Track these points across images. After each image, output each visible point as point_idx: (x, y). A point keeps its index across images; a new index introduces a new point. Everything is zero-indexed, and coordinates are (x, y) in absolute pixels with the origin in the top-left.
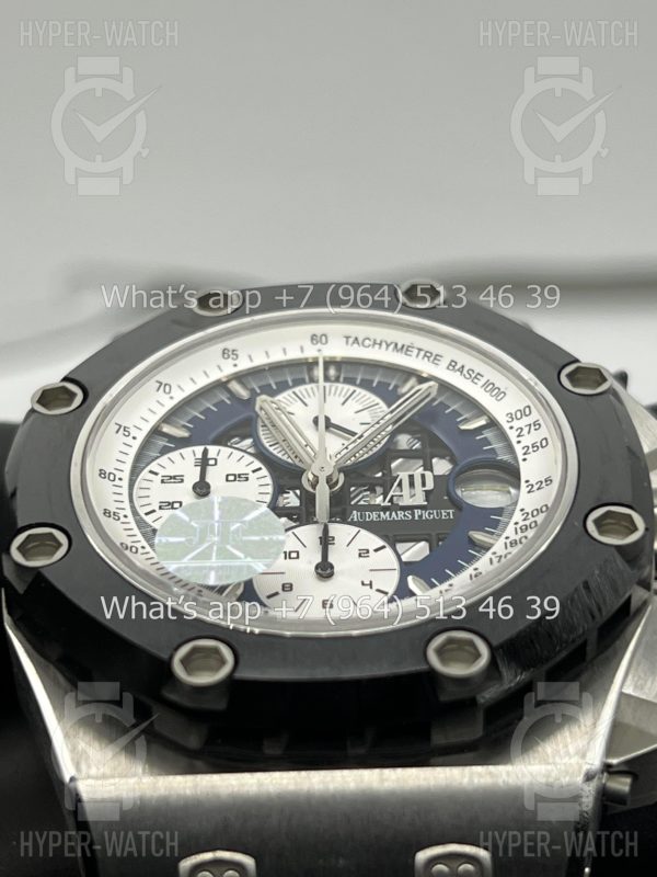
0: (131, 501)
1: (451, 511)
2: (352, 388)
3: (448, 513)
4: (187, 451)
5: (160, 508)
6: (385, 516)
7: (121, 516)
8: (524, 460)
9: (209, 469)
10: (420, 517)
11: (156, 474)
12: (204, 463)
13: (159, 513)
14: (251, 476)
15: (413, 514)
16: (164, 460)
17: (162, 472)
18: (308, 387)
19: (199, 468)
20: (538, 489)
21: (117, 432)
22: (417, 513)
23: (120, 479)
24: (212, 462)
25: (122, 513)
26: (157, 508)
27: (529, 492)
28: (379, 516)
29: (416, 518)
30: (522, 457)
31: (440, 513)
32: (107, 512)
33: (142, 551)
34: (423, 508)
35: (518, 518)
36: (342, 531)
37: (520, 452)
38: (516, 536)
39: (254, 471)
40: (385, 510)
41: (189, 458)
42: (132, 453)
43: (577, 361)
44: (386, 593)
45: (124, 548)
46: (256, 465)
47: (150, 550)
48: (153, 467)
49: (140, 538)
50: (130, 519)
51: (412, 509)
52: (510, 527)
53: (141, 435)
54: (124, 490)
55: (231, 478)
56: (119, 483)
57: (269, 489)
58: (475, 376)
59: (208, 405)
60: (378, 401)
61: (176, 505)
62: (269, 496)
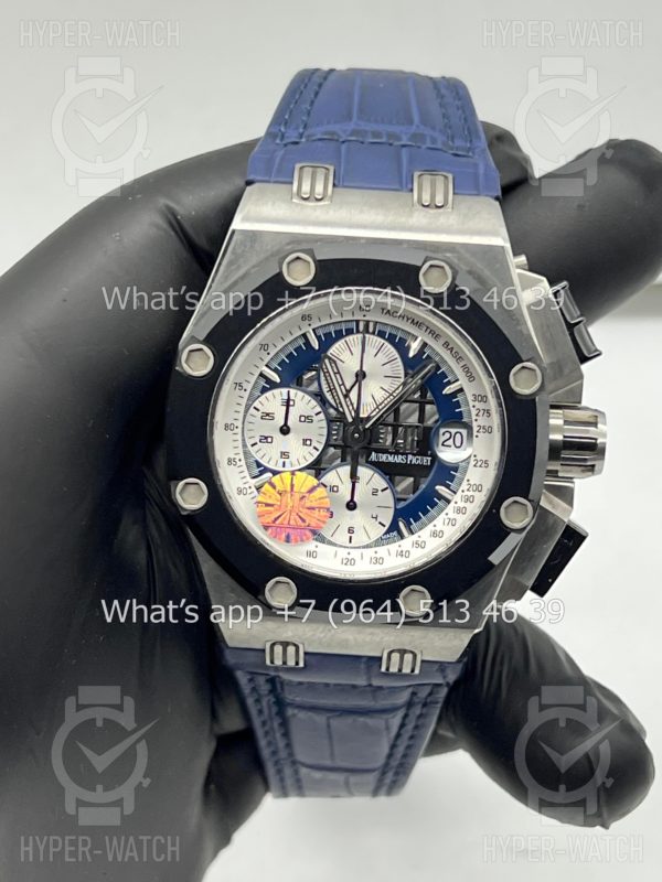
0: (243, 435)
1: (429, 459)
2: (383, 341)
3: (427, 460)
4: (276, 391)
5: (260, 442)
6: (391, 458)
7: (237, 460)
8: (476, 436)
9: (291, 408)
10: (411, 461)
11: (258, 410)
12: (288, 403)
13: (260, 445)
14: (315, 418)
15: (407, 459)
16: (262, 398)
17: (262, 409)
18: (355, 336)
19: (285, 408)
20: (480, 466)
21: (235, 389)
22: (410, 457)
23: (237, 427)
24: (291, 403)
25: (237, 457)
26: (258, 442)
27: (474, 466)
28: (387, 458)
29: (409, 463)
30: (475, 434)
31: (422, 460)
32: (230, 461)
33: (249, 491)
34: (414, 455)
35: (464, 486)
36: (364, 472)
37: (475, 429)
38: (461, 504)
39: (317, 414)
40: (391, 453)
41: (279, 398)
42: (244, 402)
43: (523, 361)
44: (384, 526)
45: (240, 491)
46: (319, 409)
47: (254, 489)
48: (256, 404)
49: (248, 478)
50: (243, 462)
51: (407, 454)
52: (459, 493)
53: (249, 387)
54: (239, 437)
55: (303, 419)
56: (236, 431)
57: (325, 432)
58: (459, 357)
59: (291, 349)
60: (397, 356)
61: (269, 440)
62: (325, 438)
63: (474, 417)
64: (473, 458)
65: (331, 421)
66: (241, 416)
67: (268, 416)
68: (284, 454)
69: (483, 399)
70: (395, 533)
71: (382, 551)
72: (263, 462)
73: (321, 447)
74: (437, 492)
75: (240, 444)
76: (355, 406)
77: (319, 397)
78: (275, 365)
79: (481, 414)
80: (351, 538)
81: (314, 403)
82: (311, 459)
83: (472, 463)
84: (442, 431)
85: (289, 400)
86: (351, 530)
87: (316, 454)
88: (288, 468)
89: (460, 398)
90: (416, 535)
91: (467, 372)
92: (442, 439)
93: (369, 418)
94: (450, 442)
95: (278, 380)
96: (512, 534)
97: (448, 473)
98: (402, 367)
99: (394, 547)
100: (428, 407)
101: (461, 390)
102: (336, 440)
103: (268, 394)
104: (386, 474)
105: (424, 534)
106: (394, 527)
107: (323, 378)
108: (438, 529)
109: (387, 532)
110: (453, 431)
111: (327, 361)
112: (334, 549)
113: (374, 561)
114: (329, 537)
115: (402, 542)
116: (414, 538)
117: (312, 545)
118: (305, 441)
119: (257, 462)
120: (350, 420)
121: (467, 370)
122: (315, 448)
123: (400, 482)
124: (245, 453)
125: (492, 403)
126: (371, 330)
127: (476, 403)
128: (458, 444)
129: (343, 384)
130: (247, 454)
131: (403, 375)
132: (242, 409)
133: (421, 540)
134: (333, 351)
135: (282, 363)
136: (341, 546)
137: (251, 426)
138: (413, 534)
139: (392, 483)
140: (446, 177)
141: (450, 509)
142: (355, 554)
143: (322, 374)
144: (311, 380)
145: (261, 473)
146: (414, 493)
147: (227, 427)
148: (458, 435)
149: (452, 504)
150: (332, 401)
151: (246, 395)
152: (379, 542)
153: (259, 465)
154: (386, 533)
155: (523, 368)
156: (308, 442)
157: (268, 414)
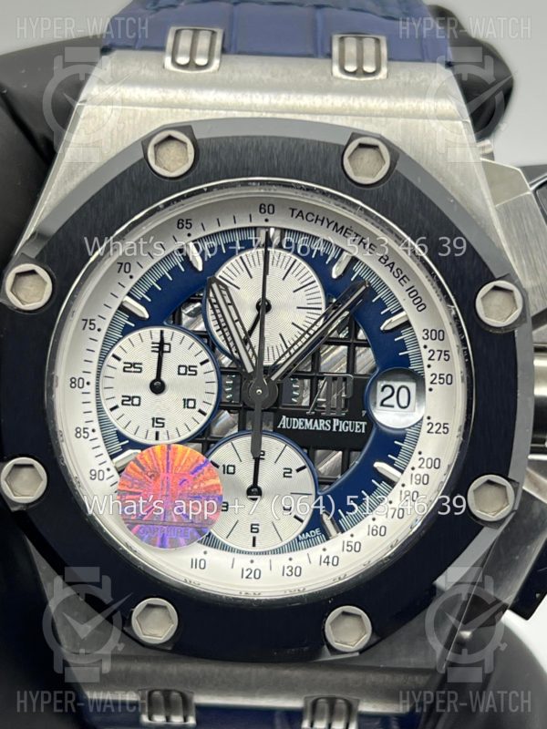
0: (98, 395)
1: (364, 424)
2: (294, 258)
3: (359, 426)
4: (145, 332)
5: (123, 404)
6: (309, 424)
7: (89, 431)
8: (431, 390)
9: (165, 356)
10: (338, 428)
11: (119, 359)
12: (161, 348)
13: (122, 409)
14: (200, 369)
15: (332, 424)
16: (124, 342)
17: (125, 358)
19: (156, 355)
20: (436, 432)
21: (84, 328)
22: (336, 422)
23: (88, 383)
24: (166, 348)
25: (90, 427)
26: (120, 405)
27: (428, 432)
28: (304, 423)
29: (334, 429)
30: (428, 385)
31: (353, 426)
32: (79, 432)
33: (107, 474)
34: (341, 419)
35: (415, 461)
36: (271, 445)
37: (428, 379)
38: (411, 487)
39: (202, 363)
40: (309, 418)
41: (148, 342)
42: (98, 347)
43: (494, 279)
44: (301, 521)
45: (94, 475)
46: (205, 356)
47: (114, 472)
48: (116, 351)
49: (106, 457)
50: (98, 434)
51: (331, 418)
52: (408, 471)
53: (104, 326)
54: (92, 398)
55: (183, 370)
56: (87, 388)
57: (214, 388)
58: (402, 277)
59: (164, 271)
60: (315, 278)
61: (136, 401)
62: (215, 397)
63: (426, 362)
64: (426, 421)
65: (223, 373)
66: (93, 368)
67: (133, 367)
68: (157, 422)
69: (439, 335)
70: (317, 531)
71: (300, 557)
72: (128, 433)
73: (209, 410)
74: (375, 470)
75: (93, 407)
76: (256, 351)
77: (205, 338)
78: (141, 294)
79: (436, 357)
80: (254, 539)
81: (198, 347)
82: (195, 428)
83: (425, 428)
84: (380, 384)
85: (162, 343)
86: (254, 528)
87: (203, 420)
88: (163, 440)
89: (405, 335)
90: (347, 534)
91: (416, 297)
92: (380, 396)
93: (275, 368)
94: (393, 401)
95: (147, 316)
96: (485, 530)
97: (390, 445)
98: (321, 294)
99: (316, 552)
100: (360, 350)
101: (407, 324)
102: (231, 399)
103: (134, 336)
104: (302, 448)
105: (360, 532)
106: (315, 522)
107: (210, 312)
108: (379, 523)
109: (306, 531)
110: (396, 385)
111: (214, 286)
112: (230, 555)
113: (287, 571)
114: (222, 539)
115: (326, 544)
116: (346, 536)
117: (198, 551)
118: (186, 402)
119: (118, 433)
120: (250, 369)
121: (415, 294)
122: (200, 411)
123: (323, 458)
124: (100, 420)
125: (453, 341)
126: (276, 241)
127: (429, 342)
128: (404, 403)
129: (239, 320)
130: (103, 422)
131: (323, 306)
132: (95, 357)
133: (354, 539)
134: (223, 273)
135: (151, 291)
136: (240, 552)
137: (108, 383)
138: (343, 532)
139: (311, 459)
140: (378, 41)
141: (395, 494)
142: (261, 562)
143: (209, 306)
144: (193, 315)
145: (124, 448)
146: (343, 473)
147: (74, 383)
148: (403, 390)
149: (398, 487)
150: (224, 345)
151: (101, 337)
152: (295, 545)
153: (121, 437)
154: (304, 532)
155: (496, 288)
156: (191, 404)
157: (133, 365)
